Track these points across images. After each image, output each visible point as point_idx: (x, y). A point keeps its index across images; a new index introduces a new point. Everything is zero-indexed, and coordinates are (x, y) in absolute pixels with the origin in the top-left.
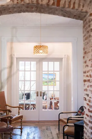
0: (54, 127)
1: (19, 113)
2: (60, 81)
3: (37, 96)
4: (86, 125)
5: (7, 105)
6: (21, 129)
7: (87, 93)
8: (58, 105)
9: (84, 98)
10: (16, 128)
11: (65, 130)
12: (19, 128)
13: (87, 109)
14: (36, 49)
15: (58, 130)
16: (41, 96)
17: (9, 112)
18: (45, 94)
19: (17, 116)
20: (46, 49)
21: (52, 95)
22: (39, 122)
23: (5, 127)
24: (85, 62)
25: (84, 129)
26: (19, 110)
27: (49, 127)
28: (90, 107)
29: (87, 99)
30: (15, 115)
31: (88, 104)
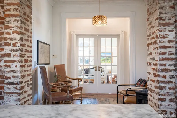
0: (112, 99)
1: (79, 84)
2: (118, 56)
3: (96, 70)
4: (151, 91)
5: (67, 78)
6: (81, 100)
7: (152, 57)
8: (115, 80)
9: (148, 63)
10: (76, 99)
11: (125, 100)
12: (79, 99)
13: (152, 74)
14: (96, 20)
15: (117, 101)
16: (99, 70)
17: (69, 83)
18: (103, 71)
19: (77, 87)
20: (105, 20)
21: (109, 72)
22: (97, 94)
23: (66, 96)
24: (150, 24)
25: (149, 97)
26: (79, 82)
27: (107, 99)
28: (156, 72)
29: (152, 64)
30: (75, 87)
31: (153, 69)
